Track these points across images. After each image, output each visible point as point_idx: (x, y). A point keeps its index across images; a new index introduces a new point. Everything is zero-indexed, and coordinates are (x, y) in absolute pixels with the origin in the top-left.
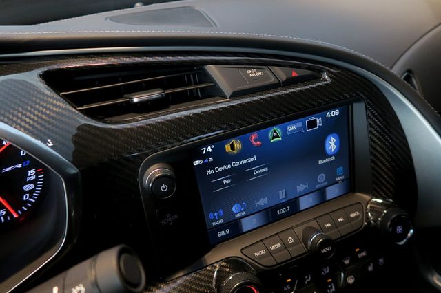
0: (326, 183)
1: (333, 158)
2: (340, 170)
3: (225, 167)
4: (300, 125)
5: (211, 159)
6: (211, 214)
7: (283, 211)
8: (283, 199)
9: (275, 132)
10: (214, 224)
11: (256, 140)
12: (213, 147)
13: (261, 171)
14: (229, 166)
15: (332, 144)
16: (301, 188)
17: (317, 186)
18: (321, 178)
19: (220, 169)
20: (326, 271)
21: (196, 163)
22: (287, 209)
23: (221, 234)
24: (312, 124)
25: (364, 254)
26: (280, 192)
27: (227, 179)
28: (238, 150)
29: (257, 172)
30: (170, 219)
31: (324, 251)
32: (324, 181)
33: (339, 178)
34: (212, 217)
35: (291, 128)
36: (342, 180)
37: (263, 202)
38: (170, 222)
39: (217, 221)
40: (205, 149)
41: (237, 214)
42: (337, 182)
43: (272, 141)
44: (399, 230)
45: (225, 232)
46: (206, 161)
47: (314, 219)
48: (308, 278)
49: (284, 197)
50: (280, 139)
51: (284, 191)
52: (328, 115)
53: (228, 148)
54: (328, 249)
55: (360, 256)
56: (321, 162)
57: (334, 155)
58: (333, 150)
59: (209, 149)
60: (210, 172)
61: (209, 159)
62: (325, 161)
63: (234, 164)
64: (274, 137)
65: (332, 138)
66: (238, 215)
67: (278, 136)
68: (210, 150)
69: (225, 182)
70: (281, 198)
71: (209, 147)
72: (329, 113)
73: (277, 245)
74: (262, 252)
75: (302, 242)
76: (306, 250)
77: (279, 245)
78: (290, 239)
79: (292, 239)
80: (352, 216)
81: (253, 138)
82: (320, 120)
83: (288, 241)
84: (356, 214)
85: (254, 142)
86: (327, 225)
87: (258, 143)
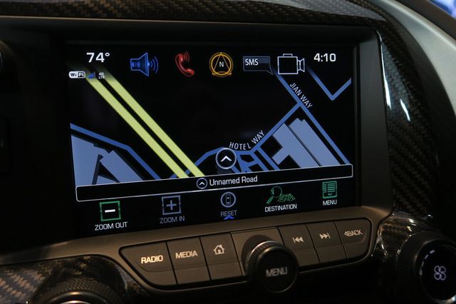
4: (267, 60)
5: (102, 75)
9: (221, 59)
11: (186, 65)
12: (108, 54)
24: (289, 65)
28: (152, 73)
31: (271, 273)
35: (251, 62)
40: (93, 54)
43: (214, 74)
44: (440, 273)
46: (93, 76)
47: (277, 227)
50: (230, 74)
54: (281, 271)
59: (101, 58)
61: (97, 75)
64: (219, 69)
67: (225, 69)
68: (102, 60)
71: (101, 54)
72: (318, 54)
73: (191, 253)
74: (157, 259)
75: (240, 260)
76: (244, 274)
77: (194, 254)
78: (219, 248)
79: (223, 249)
80: (347, 234)
81: (182, 60)
82: (302, 62)
83: (215, 250)
84: (357, 233)
85: (181, 67)
86: (297, 240)
87: (190, 70)
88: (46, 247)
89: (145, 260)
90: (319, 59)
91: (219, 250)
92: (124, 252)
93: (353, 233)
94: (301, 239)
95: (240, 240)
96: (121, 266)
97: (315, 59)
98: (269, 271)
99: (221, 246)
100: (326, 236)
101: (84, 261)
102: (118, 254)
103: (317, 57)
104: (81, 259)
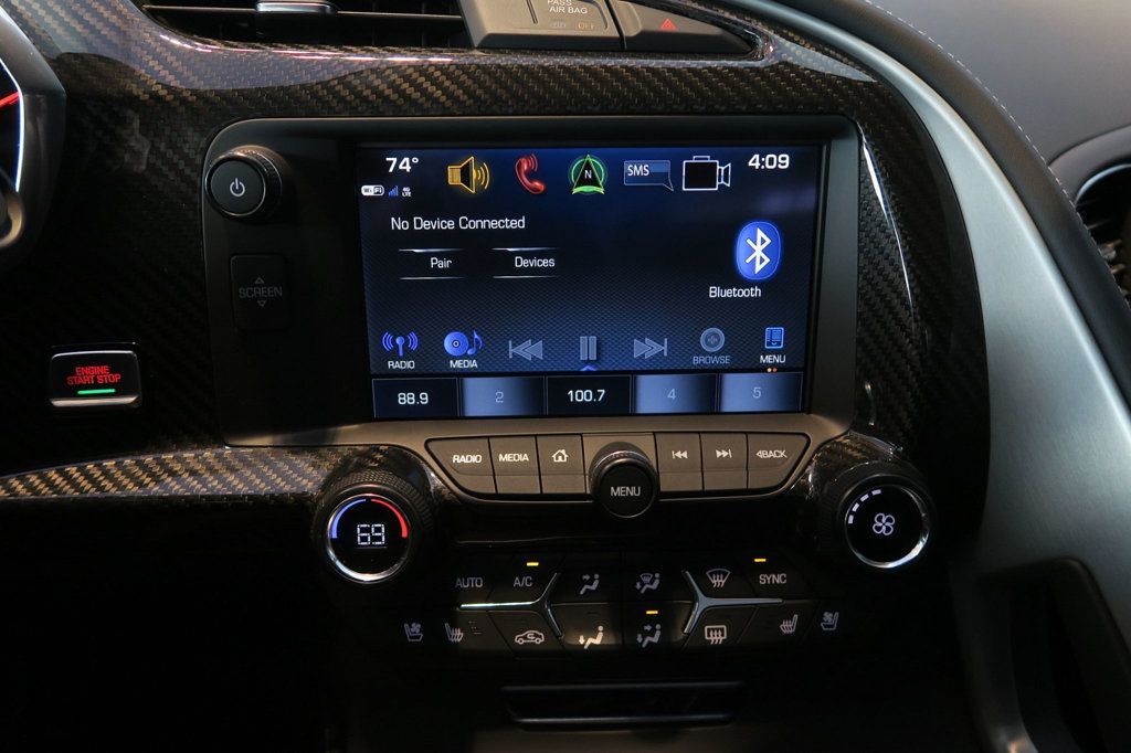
0: (725, 360)
1: (755, 292)
2: (776, 334)
3: (439, 224)
4: (664, 167)
5: (407, 191)
6: (388, 337)
7: (583, 396)
8: (588, 362)
9: (588, 167)
10: (391, 364)
11: (531, 175)
12: (416, 160)
13: (535, 263)
14: (450, 225)
15: (759, 249)
16: (646, 348)
17: (696, 360)
18: (713, 340)
19: (425, 225)
20: (650, 583)
21: (369, 190)
22: (596, 395)
23: (406, 399)
24: (703, 175)
25: (778, 579)
26: (583, 339)
27: (441, 256)
28: (480, 188)
29: (524, 263)
30: (261, 292)
31: (617, 492)
32: (718, 354)
33: (768, 359)
34: (388, 347)
35: (636, 170)
36: (780, 368)
37: (529, 351)
38: (259, 298)
39: (400, 359)
40: (395, 160)
41: (455, 358)
42: (762, 369)
43: (576, 191)
44: (883, 525)
45: (417, 399)
46: (394, 192)
47: (654, 433)
48: (590, 582)
49: (593, 357)
50: (601, 190)
51: (593, 339)
52: (755, 162)
53: (454, 176)
54: (632, 491)
55: (764, 579)
56: (715, 292)
57: (760, 284)
58: (759, 267)
59: (406, 165)
60: (399, 224)
61: (401, 191)
62: (728, 293)
63: (464, 223)
64: (583, 181)
65: (760, 234)
66: (458, 364)
67: (594, 182)
68: (408, 168)
69: (433, 262)
70: (583, 357)
71: (406, 160)
72: (757, 156)
73: (520, 456)
74: (474, 459)
75: (587, 472)
76: (588, 492)
77: (526, 457)
78: (560, 454)
79: (566, 456)
80: (761, 454)
81: (526, 167)
82: (726, 170)
83: (554, 456)
84: (778, 454)
85: (525, 179)
86: (679, 454)
87: (537, 184)
88: (332, 429)
89: (457, 459)
90: (757, 165)
91: (561, 457)
92: (430, 445)
93: (772, 454)
94: (685, 455)
95: (593, 446)
96: (427, 463)
97: (750, 164)
98: (615, 489)
99: (563, 452)
100: (725, 454)
101: (381, 452)
102: (423, 447)
103: (754, 162)
104: (376, 448)
